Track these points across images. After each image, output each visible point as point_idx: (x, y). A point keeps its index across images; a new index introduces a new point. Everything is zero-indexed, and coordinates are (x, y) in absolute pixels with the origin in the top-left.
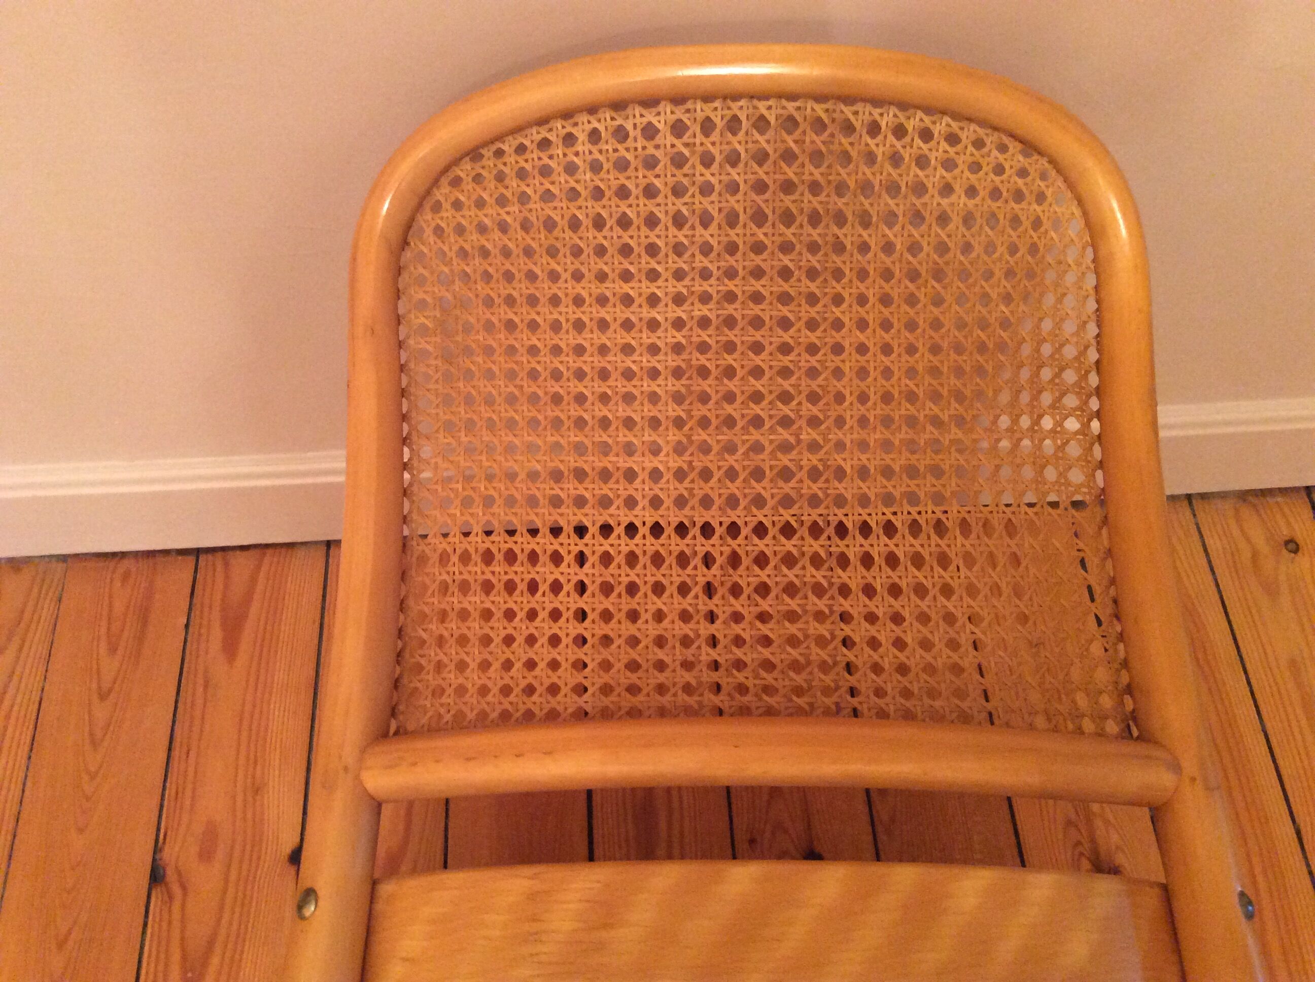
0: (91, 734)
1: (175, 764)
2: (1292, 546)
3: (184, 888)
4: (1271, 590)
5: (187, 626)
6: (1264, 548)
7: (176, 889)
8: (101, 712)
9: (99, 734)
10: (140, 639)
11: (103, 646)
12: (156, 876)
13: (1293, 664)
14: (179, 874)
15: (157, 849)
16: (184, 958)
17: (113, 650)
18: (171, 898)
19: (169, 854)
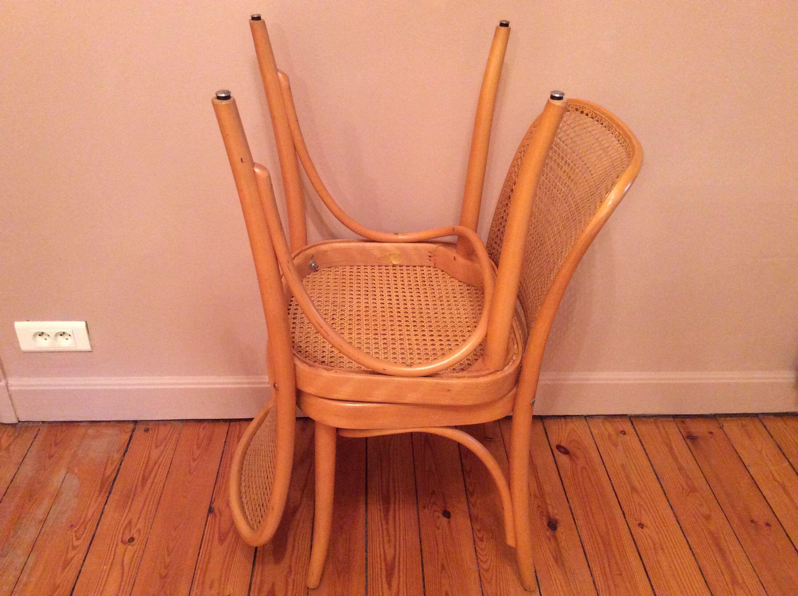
0: (189, 470)
1: (219, 479)
2: (623, 433)
3: (221, 515)
4: (615, 445)
5: (225, 442)
6: (613, 433)
7: (218, 514)
8: (193, 464)
9: (192, 471)
10: (208, 445)
11: (195, 447)
12: (211, 510)
13: (622, 465)
14: (219, 510)
15: (211, 503)
16: (220, 533)
17: (198, 448)
18: (216, 516)
19: (215, 505)
